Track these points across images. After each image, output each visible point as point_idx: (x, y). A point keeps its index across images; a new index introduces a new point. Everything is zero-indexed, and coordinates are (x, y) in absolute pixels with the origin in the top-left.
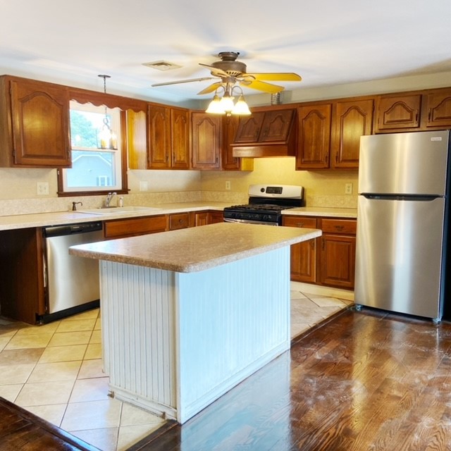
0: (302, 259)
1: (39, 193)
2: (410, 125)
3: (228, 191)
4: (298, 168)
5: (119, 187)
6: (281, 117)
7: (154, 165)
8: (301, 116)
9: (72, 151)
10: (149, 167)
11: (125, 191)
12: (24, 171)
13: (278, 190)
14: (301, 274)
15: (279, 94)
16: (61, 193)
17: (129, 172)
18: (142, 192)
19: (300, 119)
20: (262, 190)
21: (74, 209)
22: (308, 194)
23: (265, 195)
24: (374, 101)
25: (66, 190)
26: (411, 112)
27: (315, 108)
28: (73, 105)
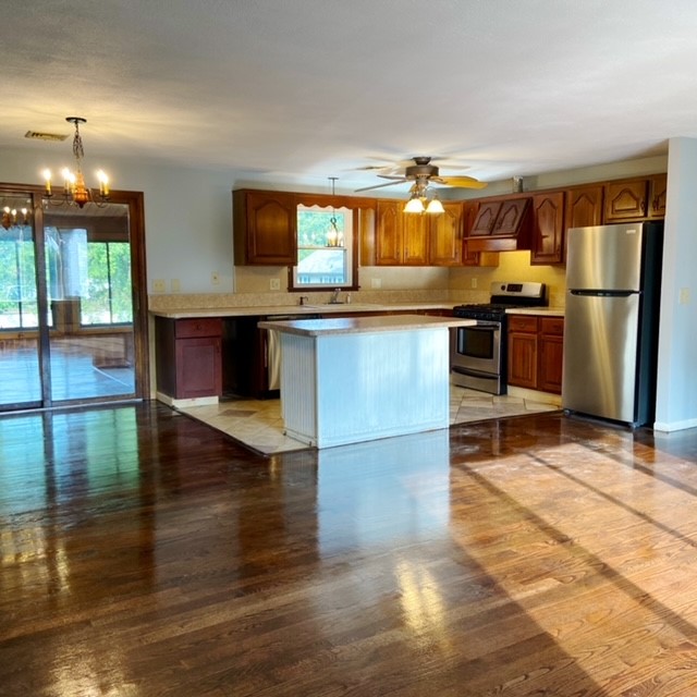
0: (524, 361)
1: (272, 288)
2: (636, 215)
3: (473, 289)
4: (533, 263)
5: (350, 284)
6: (515, 206)
7: (382, 262)
8: (536, 205)
9: (299, 251)
10: (377, 264)
11: (355, 287)
12: (259, 268)
13: (518, 288)
14: (523, 378)
15: (521, 180)
16: (291, 289)
17: (361, 269)
18: (376, 290)
19: (535, 209)
20: (503, 288)
21: (301, 303)
22: (551, 293)
23: (505, 293)
24: (603, 188)
25: (295, 286)
26: (637, 199)
27: (547, 196)
28: (301, 208)
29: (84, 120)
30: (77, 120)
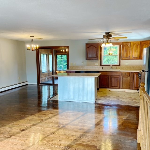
1: (96, 65)
5: (118, 64)
7: (124, 58)
11: (120, 65)
18: (126, 66)
21: (102, 69)
25: (102, 64)
29: (33, 37)
30: (32, 37)
